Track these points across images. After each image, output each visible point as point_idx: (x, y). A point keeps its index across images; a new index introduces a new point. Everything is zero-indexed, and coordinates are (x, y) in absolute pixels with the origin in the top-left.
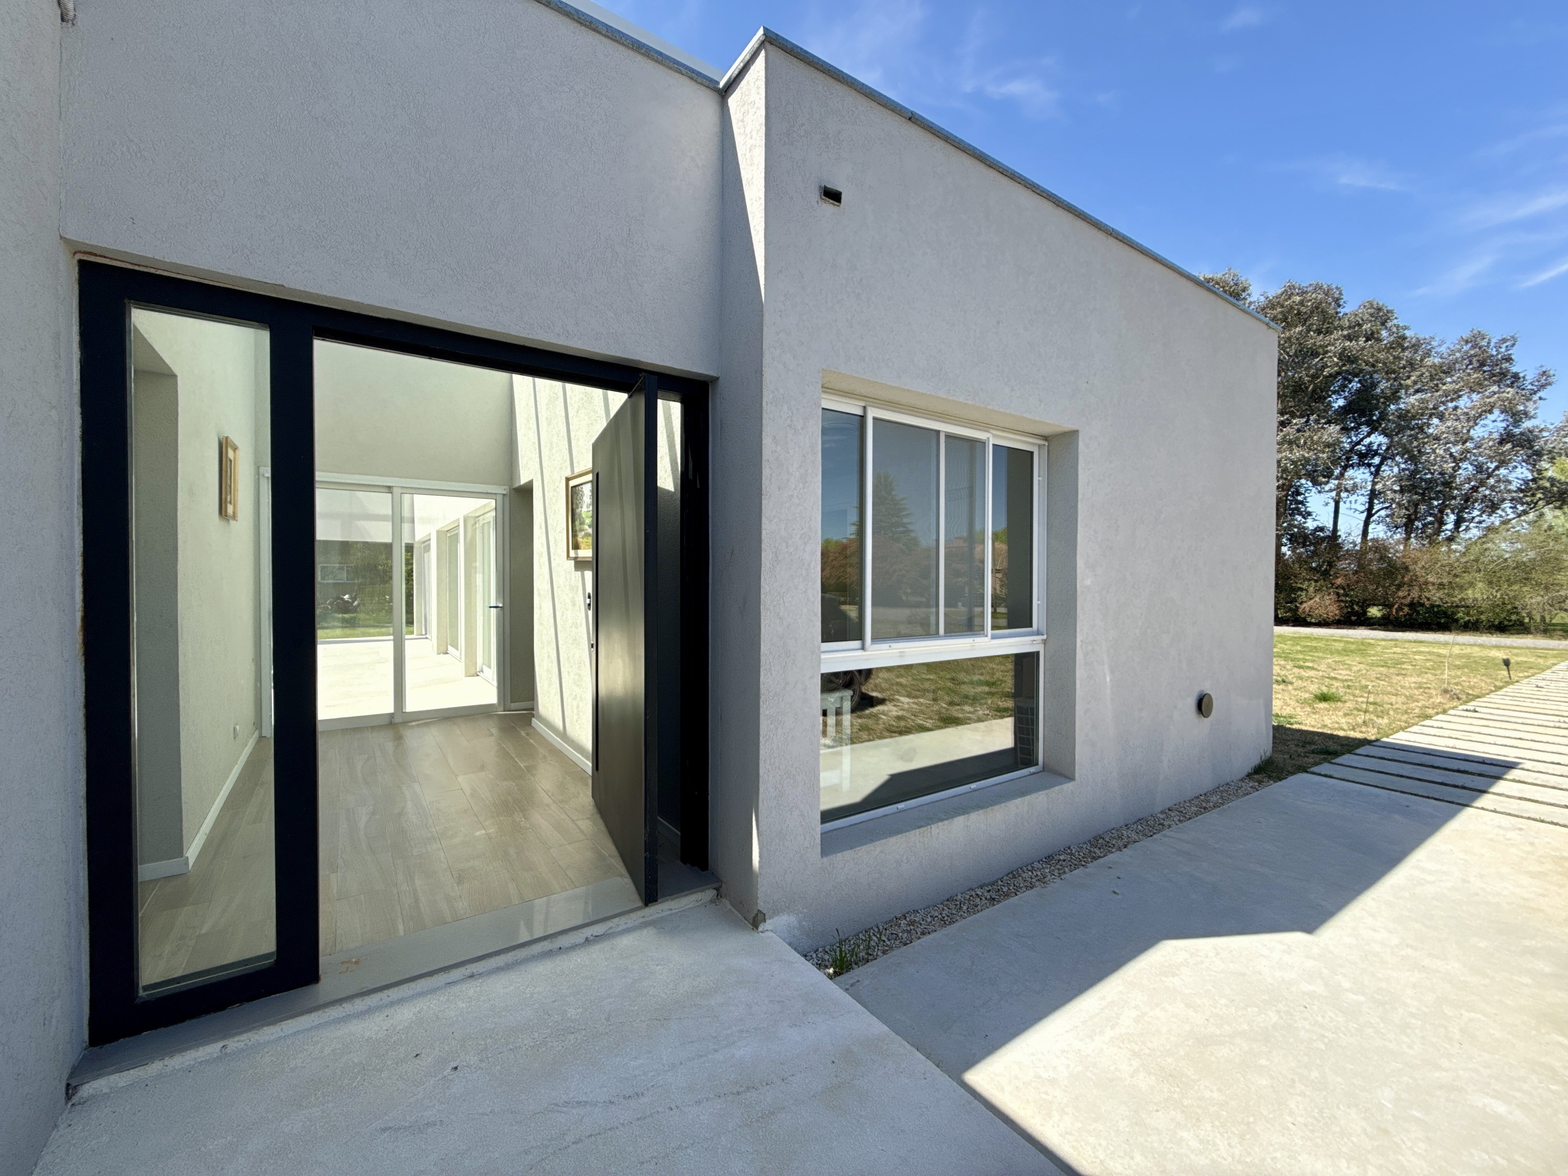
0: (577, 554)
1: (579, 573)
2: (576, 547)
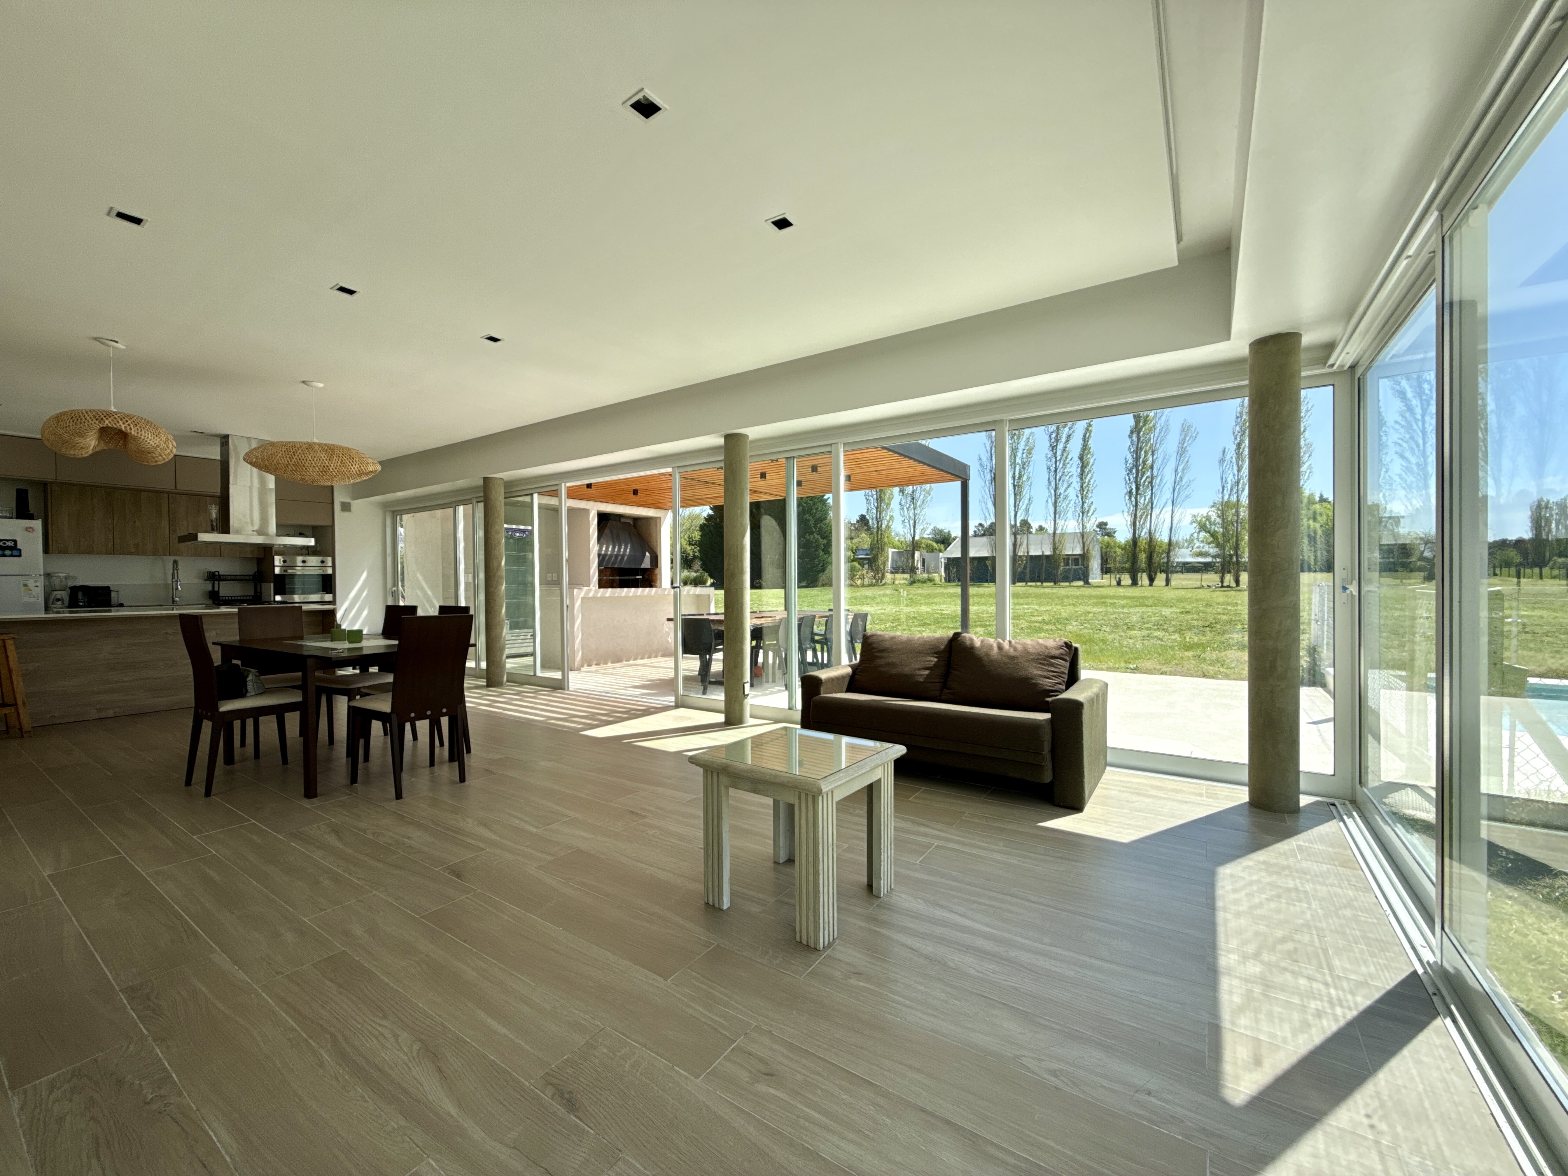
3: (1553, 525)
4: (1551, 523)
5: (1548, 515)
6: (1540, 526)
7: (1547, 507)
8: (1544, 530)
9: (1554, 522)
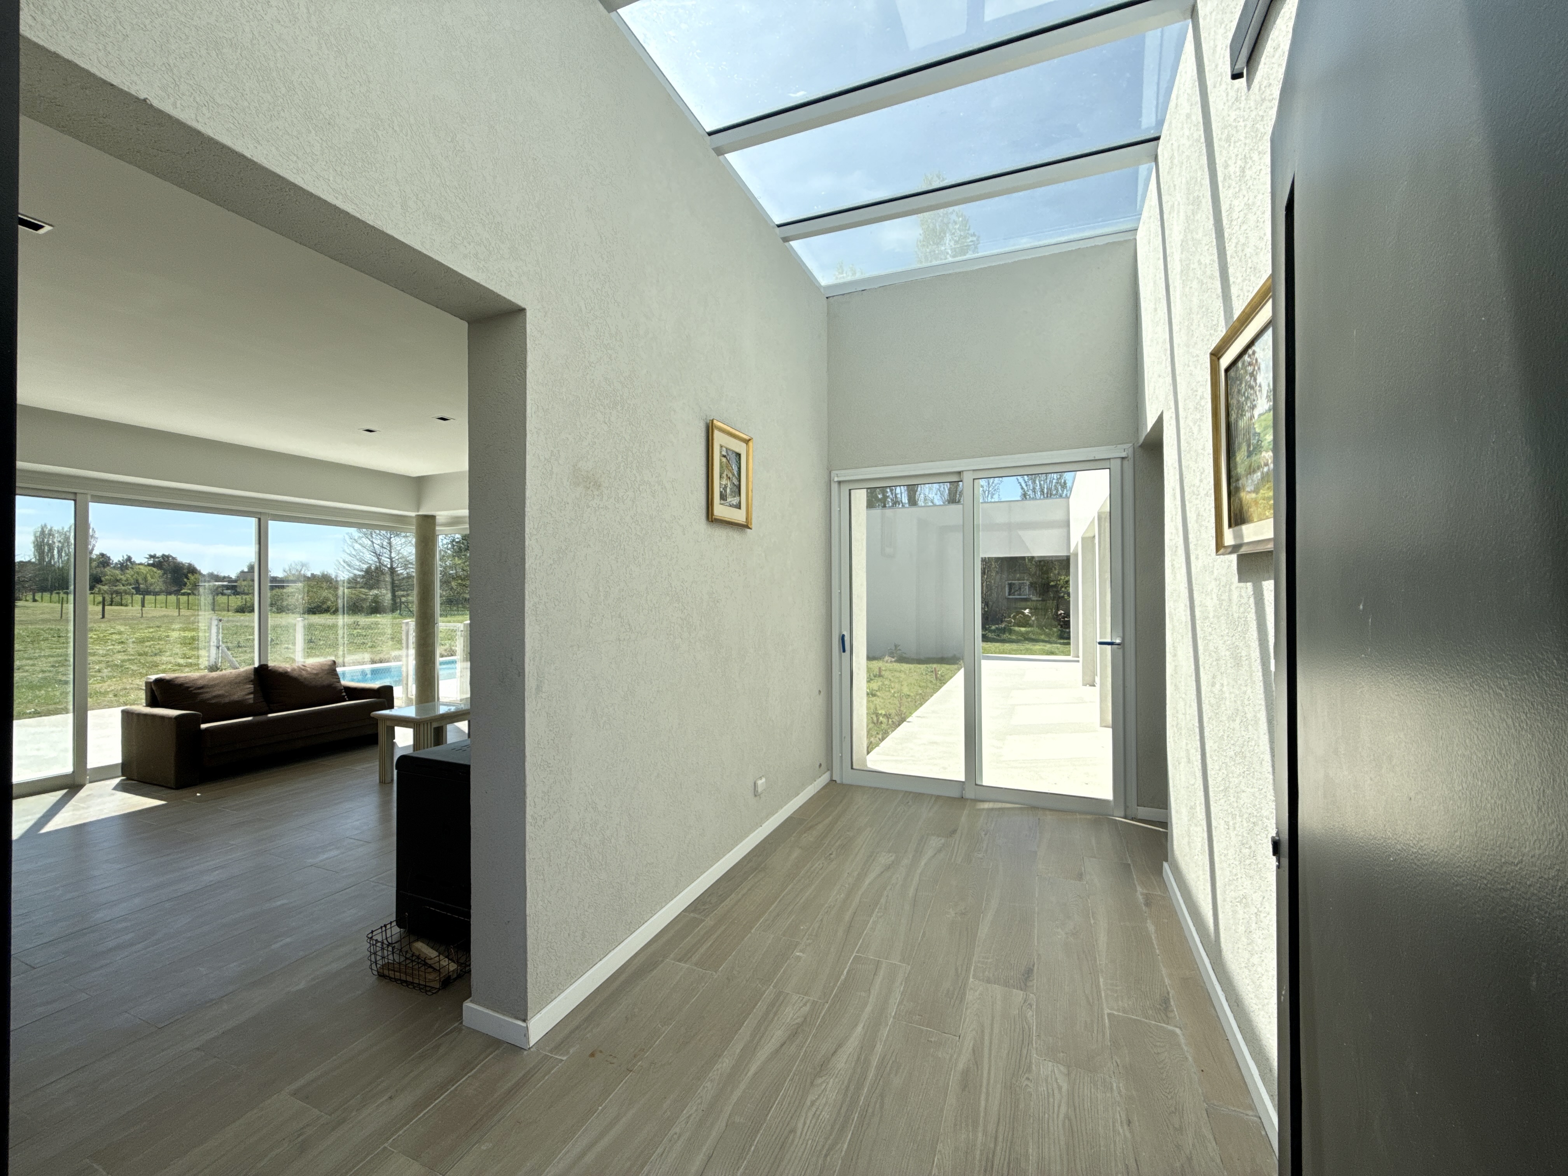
0: (1238, 536)
1: (1250, 585)
2: (1238, 518)
3: (56, 552)
4: (53, 550)
5: (50, 542)
6: (43, 552)
7: (50, 534)
8: (48, 556)
9: (56, 549)
